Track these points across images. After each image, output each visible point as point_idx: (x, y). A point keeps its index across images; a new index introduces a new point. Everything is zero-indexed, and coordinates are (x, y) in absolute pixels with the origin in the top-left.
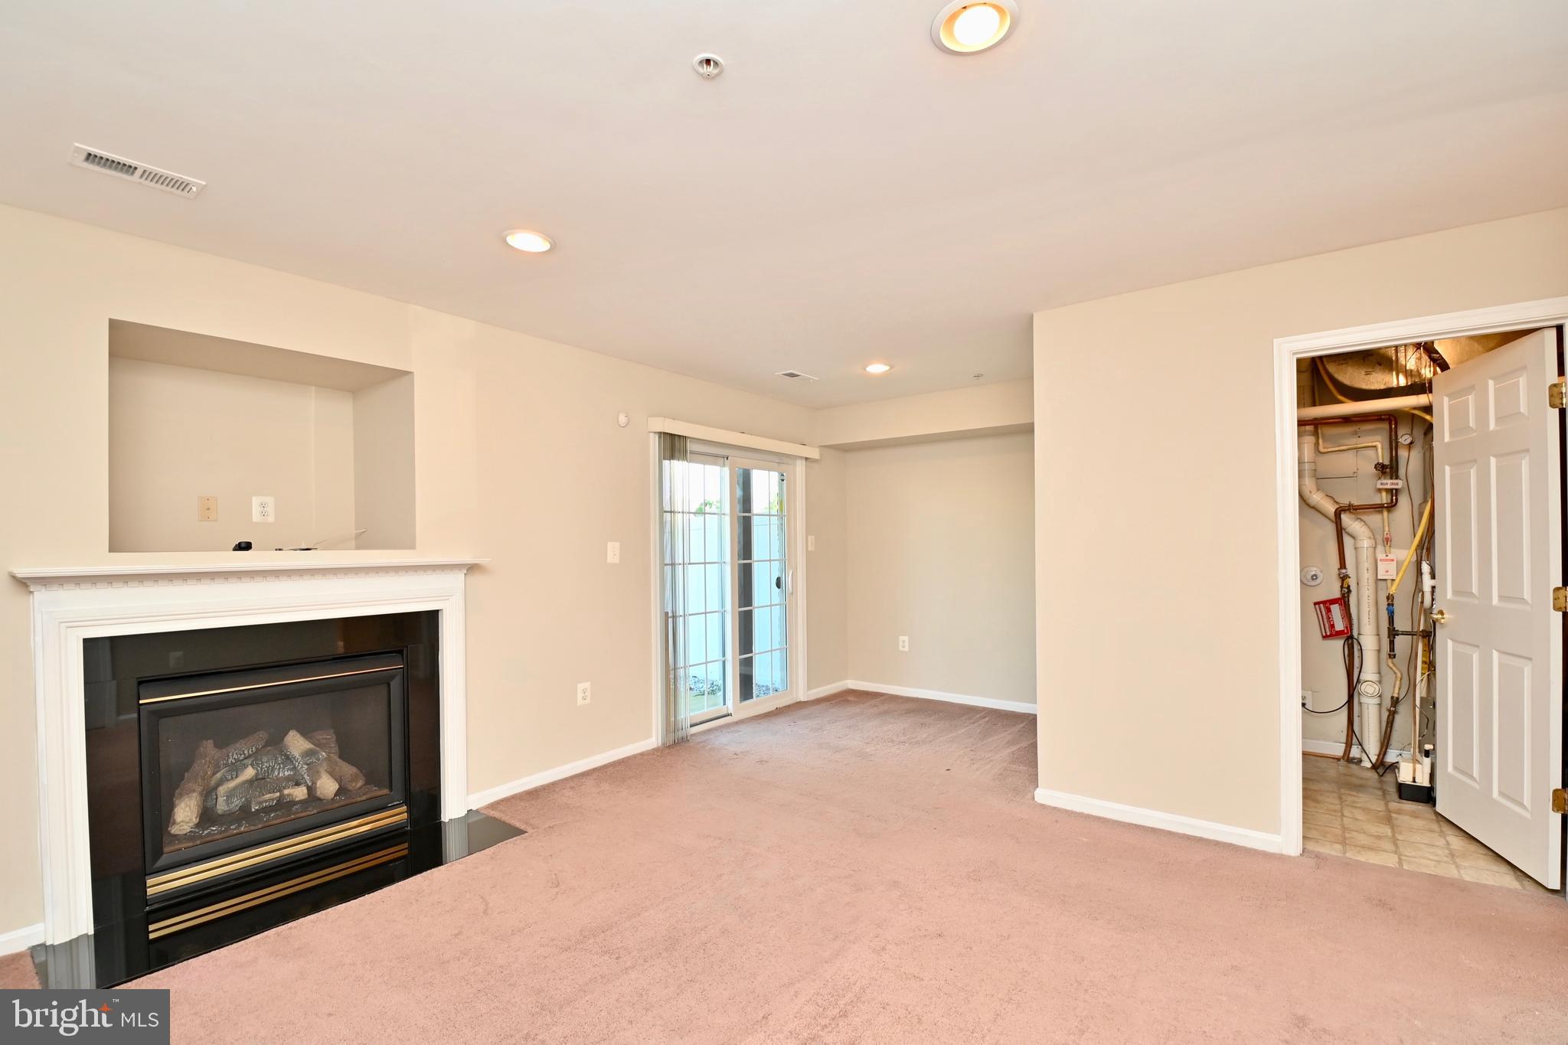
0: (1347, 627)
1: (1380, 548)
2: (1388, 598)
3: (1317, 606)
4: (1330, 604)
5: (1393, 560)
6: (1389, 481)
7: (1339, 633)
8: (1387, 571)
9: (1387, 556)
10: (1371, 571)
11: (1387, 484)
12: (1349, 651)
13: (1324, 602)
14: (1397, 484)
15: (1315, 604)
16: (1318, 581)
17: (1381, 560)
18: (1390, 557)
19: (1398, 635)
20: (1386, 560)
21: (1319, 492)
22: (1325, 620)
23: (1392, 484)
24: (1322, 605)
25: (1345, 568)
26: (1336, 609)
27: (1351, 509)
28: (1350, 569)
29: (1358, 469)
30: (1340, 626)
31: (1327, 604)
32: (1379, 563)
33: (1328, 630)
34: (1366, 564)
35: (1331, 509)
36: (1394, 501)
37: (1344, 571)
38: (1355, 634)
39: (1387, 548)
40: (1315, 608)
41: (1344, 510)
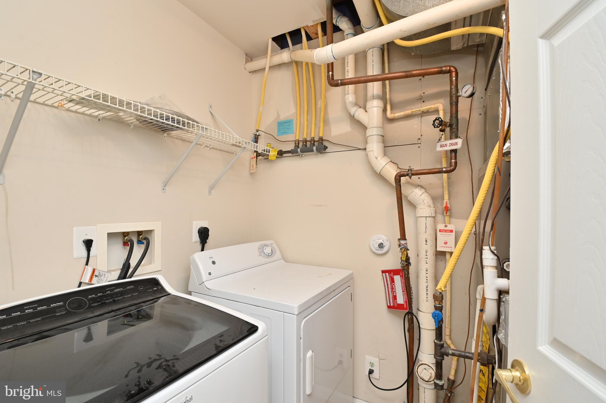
0: (406, 302)
1: (440, 217)
2: (435, 297)
3: (384, 274)
4: (394, 275)
5: (452, 231)
6: (449, 142)
7: (400, 307)
8: (446, 243)
9: (446, 226)
10: (431, 243)
11: (446, 145)
12: (409, 325)
13: (389, 272)
14: (456, 144)
15: (383, 272)
16: (385, 250)
17: (440, 231)
18: (450, 227)
19: (447, 355)
20: (446, 231)
21: (386, 157)
22: (390, 290)
23: (451, 144)
24: (387, 274)
25: (405, 239)
26: (398, 279)
27: (410, 173)
28: (410, 242)
29: (421, 136)
30: (401, 300)
31: (393, 272)
32: (439, 233)
33: (391, 301)
34: (426, 235)
35: (391, 172)
36: (453, 164)
37: (403, 242)
38: (414, 311)
39: (447, 218)
40: (383, 276)
41: (404, 175)
